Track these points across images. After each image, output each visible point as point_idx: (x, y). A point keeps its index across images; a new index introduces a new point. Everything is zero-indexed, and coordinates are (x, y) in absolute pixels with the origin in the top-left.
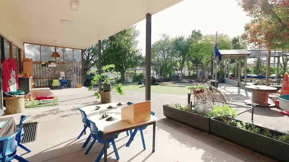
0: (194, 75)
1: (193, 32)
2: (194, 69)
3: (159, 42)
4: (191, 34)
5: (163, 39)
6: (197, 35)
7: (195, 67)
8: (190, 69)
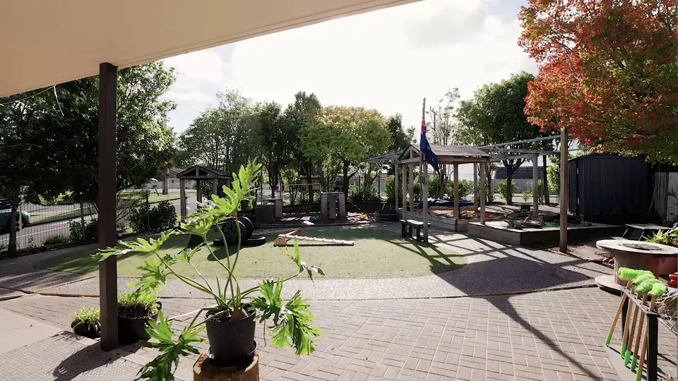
0: (303, 202)
1: (298, 96)
2: (302, 189)
3: (216, 114)
4: (293, 101)
5: (229, 107)
6: (307, 104)
7: (305, 184)
8: (293, 188)
